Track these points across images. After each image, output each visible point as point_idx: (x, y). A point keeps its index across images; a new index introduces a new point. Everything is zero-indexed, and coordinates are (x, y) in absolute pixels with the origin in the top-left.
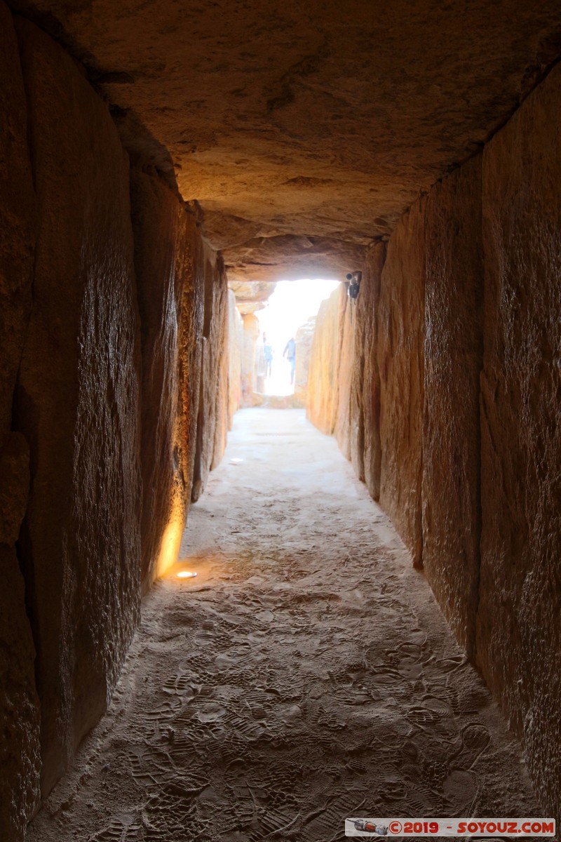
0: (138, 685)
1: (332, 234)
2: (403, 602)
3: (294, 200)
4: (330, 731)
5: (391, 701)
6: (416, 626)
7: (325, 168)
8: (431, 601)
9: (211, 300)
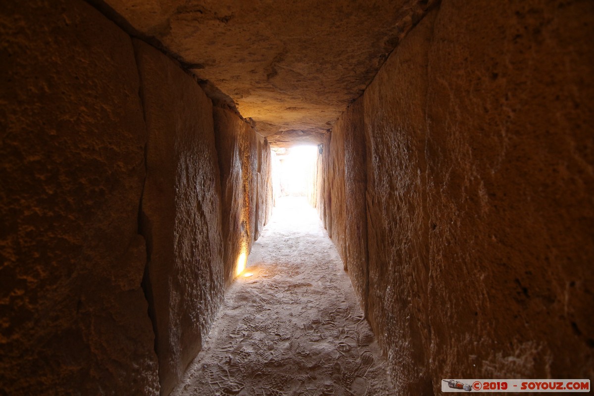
0: (219, 333)
1: (310, 129)
2: (338, 287)
3: (290, 116)
4: (302, 356)
5: (330, 339)
6: (343, 299)
7: (299, 103)
8: (351, 287)
9: (261, 157)
